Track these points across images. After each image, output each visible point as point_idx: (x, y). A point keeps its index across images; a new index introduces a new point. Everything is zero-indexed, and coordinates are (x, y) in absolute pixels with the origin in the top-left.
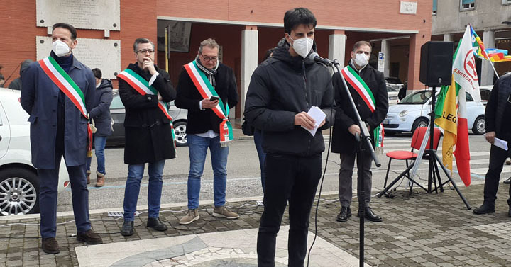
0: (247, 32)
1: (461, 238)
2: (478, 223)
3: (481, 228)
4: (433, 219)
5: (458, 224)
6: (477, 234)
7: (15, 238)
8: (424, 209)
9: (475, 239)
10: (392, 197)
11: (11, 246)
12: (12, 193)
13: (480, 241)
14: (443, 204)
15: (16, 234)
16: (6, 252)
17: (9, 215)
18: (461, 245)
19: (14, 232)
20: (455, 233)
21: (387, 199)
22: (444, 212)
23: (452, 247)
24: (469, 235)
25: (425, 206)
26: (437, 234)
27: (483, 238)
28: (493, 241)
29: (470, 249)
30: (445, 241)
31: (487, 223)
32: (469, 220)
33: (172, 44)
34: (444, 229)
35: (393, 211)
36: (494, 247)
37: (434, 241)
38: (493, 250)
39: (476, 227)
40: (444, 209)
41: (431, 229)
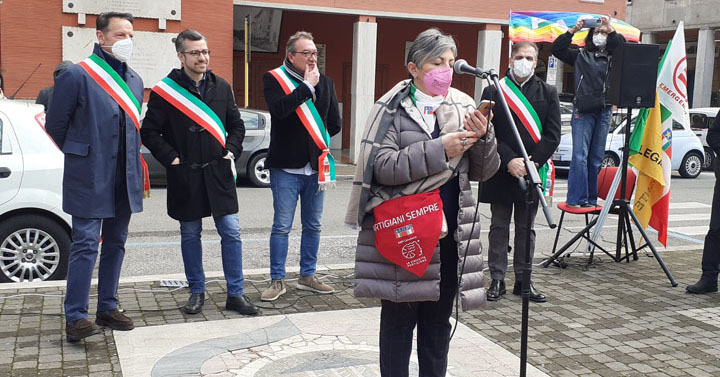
0: (361, 26)
1: (662, 328)
2: (686, 307)
3: (691, 313)
4: (623, 300)
5: (659, 307)
6: (685, 322)
7: (29, 314)
8: (609, 285)
9: (682, 330)
10: (564, 266)
11: (23, 326)
12: (25, 251)
13: (690, 333)
14: (637, 278)
15: (31, 309)
16: (17, 335)
17: (21, 281)
18: (663, 339)
19: (27, 306)
20: (654, 320)
21: (556, 270)
22: (638, 290)
23: (649, 341)
24: (674, 324)
25: (611, 281)
26: (627, 321)
27: (693, 329)
28: (708, 334)
29: (675, 344)
30: (639, 332)
31: (700, 306)
32: (673, 303)
33: (254, 40)
34: (639, 315)
35: (565, 286)
36: (710, 343)
37: (624, 331)
38: (709, 347)
39: (684, 313)
40: (637, 285)
41: (619, 314)
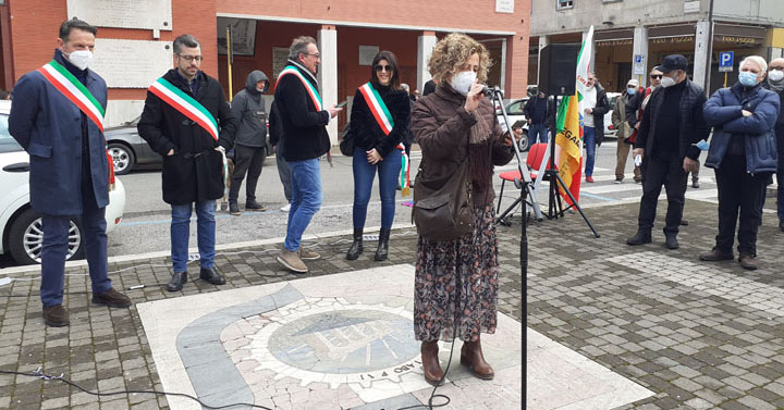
0: (324, 33)
1: (597, 274)
2: (611, 254)
3: (616, 259)
4: (560, 251)
5: (590, 256)
6: (614, 267)
8: (547, 239)
9: (613, 275)
10: (509, 225)
13: (620, 277)
14: (567, 232)
18: (600, 283)
20: (589, 267)
21: (503, 228)
22: (571, 242)
23: (589, 285)
24: (606, 270)
25: (547, 235)
26: (569, 269)
27: (622, 273)
28: (633, 276)
29: (611, 287)
30: (580, 278)
31: (622, 253)
32: (601, 251)
34: (577, 263)
36: (637, 284)
37: (567, 278)
38: (637, 288)
39: (611, 260)
40: (569, 238)
41: (561, 263)
